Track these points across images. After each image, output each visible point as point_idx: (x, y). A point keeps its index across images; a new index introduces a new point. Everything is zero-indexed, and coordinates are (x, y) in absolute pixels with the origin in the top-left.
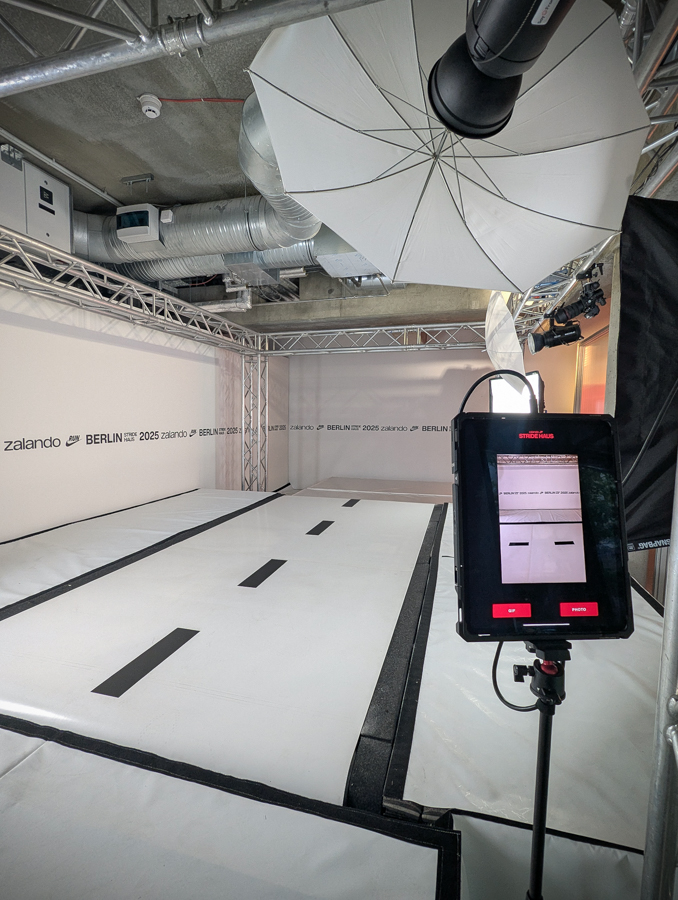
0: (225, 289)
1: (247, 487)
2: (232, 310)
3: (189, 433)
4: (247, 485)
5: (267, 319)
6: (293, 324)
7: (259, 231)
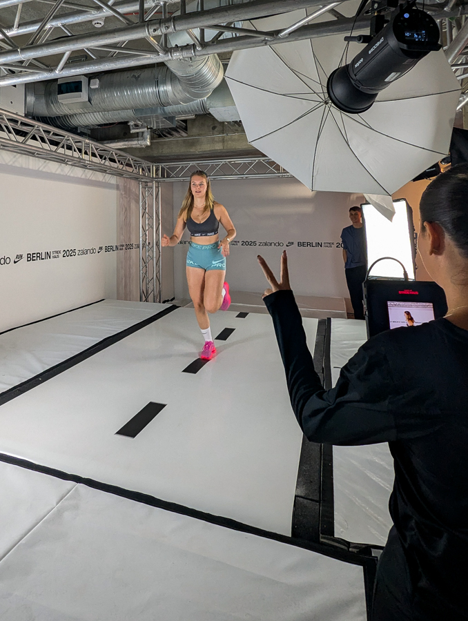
0: (130, 130)
1: (144, 299)
2: (134, 146)
3: (97, 249)
4: (144, 297)
5: (160, 151)
6: (182, 155)
7: (166, 92)
